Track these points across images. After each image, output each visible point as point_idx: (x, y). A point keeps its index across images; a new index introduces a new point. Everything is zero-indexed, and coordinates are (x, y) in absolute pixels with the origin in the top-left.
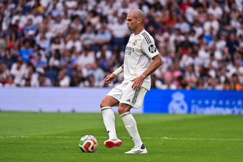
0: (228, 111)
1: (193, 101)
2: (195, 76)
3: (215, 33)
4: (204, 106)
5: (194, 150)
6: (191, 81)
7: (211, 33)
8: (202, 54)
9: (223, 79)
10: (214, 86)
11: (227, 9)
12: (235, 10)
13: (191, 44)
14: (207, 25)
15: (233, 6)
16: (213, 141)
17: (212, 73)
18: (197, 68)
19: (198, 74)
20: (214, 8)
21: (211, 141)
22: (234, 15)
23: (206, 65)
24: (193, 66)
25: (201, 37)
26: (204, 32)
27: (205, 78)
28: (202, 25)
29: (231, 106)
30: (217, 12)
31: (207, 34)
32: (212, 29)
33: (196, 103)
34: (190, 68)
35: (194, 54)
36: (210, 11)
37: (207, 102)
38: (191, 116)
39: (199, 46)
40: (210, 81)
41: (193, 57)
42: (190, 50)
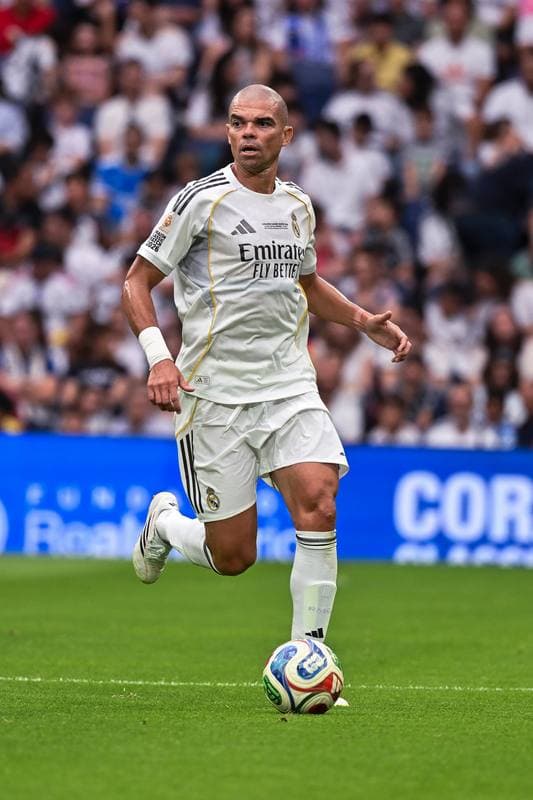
1: (34, 494)
2: (49, 367)
3: (149, 156)
4: (88, 515)
5: (35, 733)
6: (27, 392)
7: (132, 157)
8: (85, 256)
10: (137, 423)
11: (212, 36)
12: (254, 44)
15: (244, 21)
16: (130, 688)
18: (57, 331)
19: (60, 360)
20: (148, 32)
21: (118, 689)
23: (103, 315)
24: (37, 315)
26: (96, 148)
27: (98, 377)
28: (87, 118)
31: (112, 159)
33: (49, 503)
34: (23, 324)
35: (48, 260)
36: (130, 46)
37: (103, 498)
38: (26, 565)
39: (69, 214)
40: (119, 389)
41: (40, 277)
42: (27, 241)
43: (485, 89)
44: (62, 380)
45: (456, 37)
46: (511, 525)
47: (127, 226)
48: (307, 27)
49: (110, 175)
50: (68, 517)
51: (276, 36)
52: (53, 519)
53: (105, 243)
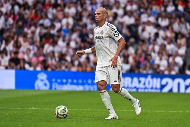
0: (81, 88)
1: (54, 80)
2: (55, 60)
3: (70, 27)
4: (62, 83)
6: (52, 65)
7: (67, 27)
8: (61, 43)
9: (76, 63)
10: (69, 69)
11: (80, 9)
12: (86, 10)
13: (52, 36)
14: (64, 21)
15: (84, 6)
17: (68, 58)
18: (56, 55)
19: (57, 59)
20: (69, 8)
22: (85, 14)
24: (53, 52)
25: (60, 30)
26: (62, 26)
27: (63, 62)
28: (60, 21)
29: (83, 84)
30: (72, 11)
31: (64, 28)
32: (68, 24)
33: (56, 81)
34: (51, 54)
35: (55, 44)
38: (53, 91)
39: (59, 37)
40: (67, 64)
41: (54, 46)
42: (51, 40)
43: (122, 17)
44: (57, 63)
45: (118, 8)
46: (128, 85)
47: (67, 38)
48: (94, 7)
49: (64, 31)
50: (59, 84)
51: (89, 8)
52: (57, 84)
53: (64, 41)
